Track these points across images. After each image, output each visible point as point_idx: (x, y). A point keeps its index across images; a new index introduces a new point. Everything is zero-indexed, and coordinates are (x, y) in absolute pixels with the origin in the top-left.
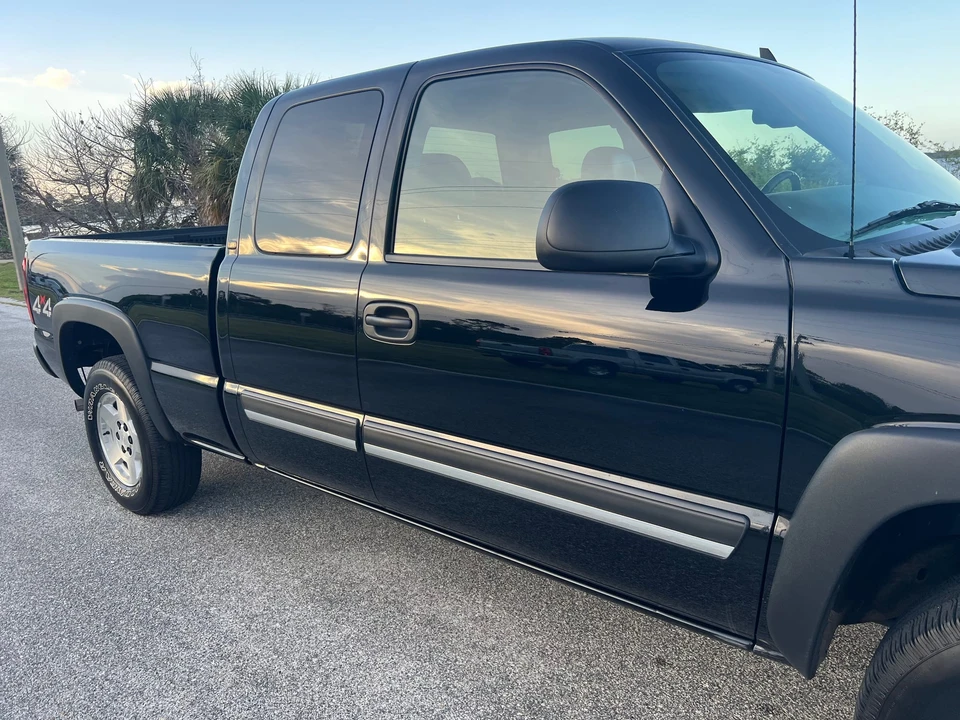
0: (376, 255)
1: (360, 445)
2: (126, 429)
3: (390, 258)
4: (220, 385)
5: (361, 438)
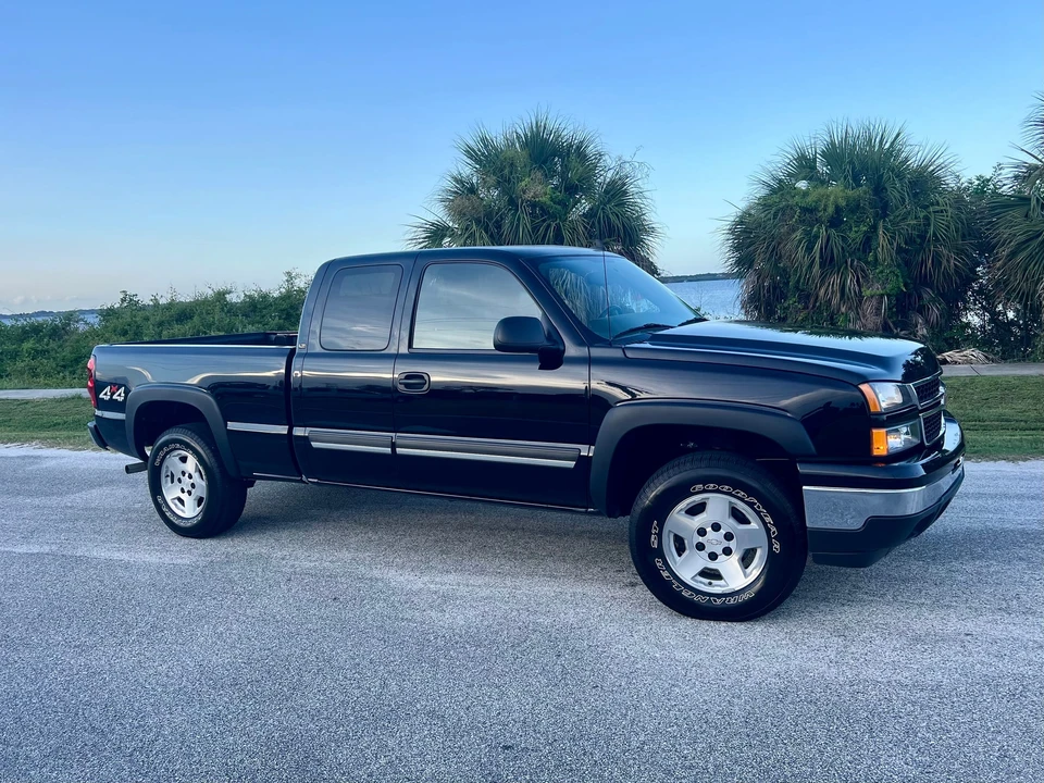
0: (404, 350)
1: (394, 450)
2: (190, 477)
3: (411, 350)
4: (290, 430)
5: (394, 446)
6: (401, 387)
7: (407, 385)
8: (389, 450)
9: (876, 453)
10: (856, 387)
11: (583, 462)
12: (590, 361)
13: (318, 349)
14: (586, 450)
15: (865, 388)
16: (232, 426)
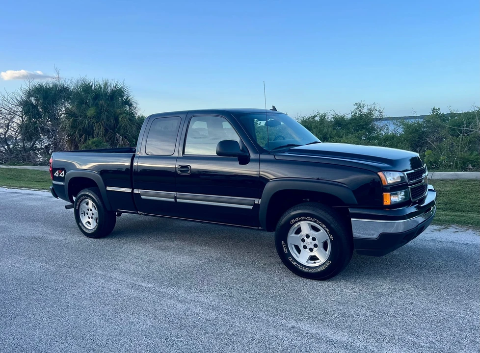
0: (181, 155)
1: (176, 200)
2: (91, 210)
3: (184, 155)
4: (133, 191)
5: (175, 198)
6: (179, 172)
7: (181, 171)
8: (173, 200)
9: (385, 204)
10: (376, 173)
11: (256, 206)
12: (260, 161)
13: (144, 154)
14: (257, 201)
15: (380, 174)
16: (108, 188)
